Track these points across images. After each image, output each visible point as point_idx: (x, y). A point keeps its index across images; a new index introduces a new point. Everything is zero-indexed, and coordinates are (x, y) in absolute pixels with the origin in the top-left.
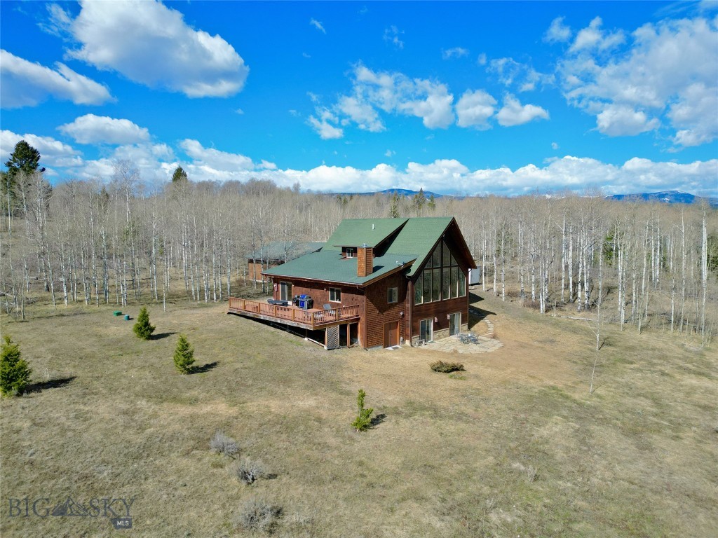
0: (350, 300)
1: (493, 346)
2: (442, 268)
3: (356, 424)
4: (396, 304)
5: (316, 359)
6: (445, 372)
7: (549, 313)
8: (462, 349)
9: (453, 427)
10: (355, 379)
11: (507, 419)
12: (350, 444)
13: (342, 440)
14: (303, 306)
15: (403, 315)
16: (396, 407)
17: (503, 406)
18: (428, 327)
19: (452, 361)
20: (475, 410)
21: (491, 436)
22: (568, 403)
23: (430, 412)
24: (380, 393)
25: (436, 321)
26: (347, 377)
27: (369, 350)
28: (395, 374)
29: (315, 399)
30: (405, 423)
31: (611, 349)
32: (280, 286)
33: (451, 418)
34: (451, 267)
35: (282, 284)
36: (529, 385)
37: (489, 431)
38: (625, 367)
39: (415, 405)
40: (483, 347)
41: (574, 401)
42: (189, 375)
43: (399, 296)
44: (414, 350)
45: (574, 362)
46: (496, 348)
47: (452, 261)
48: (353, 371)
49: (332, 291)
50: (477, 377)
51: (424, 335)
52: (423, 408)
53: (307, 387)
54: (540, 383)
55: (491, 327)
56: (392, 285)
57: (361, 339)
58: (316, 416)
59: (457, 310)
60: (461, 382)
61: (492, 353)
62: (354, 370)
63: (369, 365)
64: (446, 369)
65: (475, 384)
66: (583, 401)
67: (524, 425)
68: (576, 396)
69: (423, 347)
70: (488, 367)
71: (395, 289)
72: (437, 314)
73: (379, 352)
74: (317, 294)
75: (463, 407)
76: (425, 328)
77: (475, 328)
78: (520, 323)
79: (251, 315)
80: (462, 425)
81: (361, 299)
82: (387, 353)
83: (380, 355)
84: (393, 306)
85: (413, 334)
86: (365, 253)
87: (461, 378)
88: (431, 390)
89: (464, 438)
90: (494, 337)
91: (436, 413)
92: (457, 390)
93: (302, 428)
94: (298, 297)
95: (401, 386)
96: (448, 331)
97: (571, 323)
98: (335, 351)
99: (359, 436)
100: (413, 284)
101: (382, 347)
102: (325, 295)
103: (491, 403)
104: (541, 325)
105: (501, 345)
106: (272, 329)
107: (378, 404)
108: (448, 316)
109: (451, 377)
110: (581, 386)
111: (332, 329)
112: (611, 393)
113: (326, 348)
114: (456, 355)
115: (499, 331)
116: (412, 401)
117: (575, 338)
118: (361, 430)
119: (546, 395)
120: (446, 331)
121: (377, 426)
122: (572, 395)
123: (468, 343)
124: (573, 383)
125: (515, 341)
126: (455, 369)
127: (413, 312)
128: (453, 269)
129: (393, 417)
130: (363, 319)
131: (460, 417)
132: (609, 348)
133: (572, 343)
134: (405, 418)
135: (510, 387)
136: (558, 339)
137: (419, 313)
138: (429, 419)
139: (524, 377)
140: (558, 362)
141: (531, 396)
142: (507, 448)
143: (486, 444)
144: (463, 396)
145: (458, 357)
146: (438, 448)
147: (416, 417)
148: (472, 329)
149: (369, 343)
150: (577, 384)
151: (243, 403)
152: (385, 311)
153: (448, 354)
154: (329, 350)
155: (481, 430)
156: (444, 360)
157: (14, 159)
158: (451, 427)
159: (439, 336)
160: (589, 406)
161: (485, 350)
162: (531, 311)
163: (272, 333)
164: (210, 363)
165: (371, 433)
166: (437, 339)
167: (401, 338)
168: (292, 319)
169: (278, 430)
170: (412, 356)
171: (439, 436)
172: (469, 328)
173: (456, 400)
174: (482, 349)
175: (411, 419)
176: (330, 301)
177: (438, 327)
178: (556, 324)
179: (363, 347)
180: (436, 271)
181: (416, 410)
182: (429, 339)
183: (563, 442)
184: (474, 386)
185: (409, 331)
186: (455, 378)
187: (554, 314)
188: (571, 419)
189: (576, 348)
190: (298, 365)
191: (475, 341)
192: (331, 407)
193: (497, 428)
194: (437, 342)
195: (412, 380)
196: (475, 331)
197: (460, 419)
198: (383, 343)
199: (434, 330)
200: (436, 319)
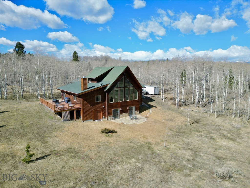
0: (79, 100)
2: (124, 87)
4: (100, 103)
7: (180, 108)
15: (104, 107)
16: (60, 151)
18: (117, 112)
23: (73, 154)
27: (84, 121)
30: (53, 160)
34: (129, 87)
43: (102, 99)
45: (172, 130)
47: (130, 85)
49: (75, 96)
51: (115, 115)
56: (98, 94)
59: (133, 105)
69: (113, 121)
71: (100, 96)
72: (122, 106)
73: (90, 122)
74: (71, 97)
77: (143, 113)
78: (164, 111)
84: (98, 103)
85: (108, 115)
86: (83, 80)
90: (147, 117)
96: (128, 114)
98: (67, 122)
100: (108, 94)
101: (92, 120)
104: (173, 112)
108: (128, 108)
111: (65, 112)
113: (62, 120)
116: (72, 147)
117: (183, 119)
127: (108, 106)
128: (131, 88)
130: (82, 108)
134: (57, 157)
136: (176, 119)
137: (111, 106)
138: (67, 158)
148: (141, 113)
152: (94, 105)
153: (119, 124)
157: (16, 48)
159: (123, 116)
164: (2, 125)
166: (122, 117)
167: (103, 117)
176: (74, 100)
177: (122, 112)
180: (121, 89)
182: (117, 117)
185: (106, 114)
191: (137, 119)
198: (93, 119)
199: (120, 114)
200: (121, 109)
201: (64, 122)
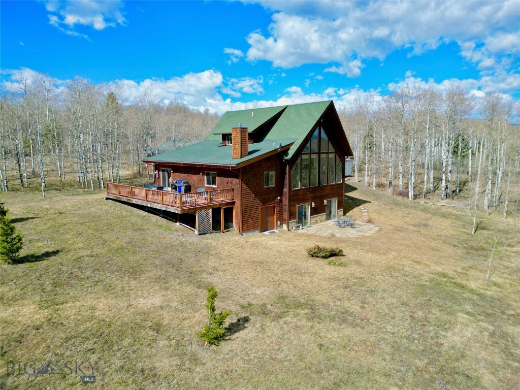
0: (225, 184)
1: (370, 231)
2: (319, 153)
3: (203, 335)
4: (273, 188)
5: (182, 245)
6: (323, 257)
7: (417, 200)
8: (339, 233)
9: (335, 334)
10: (220, 268)
11: (402, 319)
12: (190, 370)
13: (179, 362)
14: (180, 191)
15: (280, 200)
16: (264, 305)
17: (395, 301)
18: (305, 212)
19: (330, 246)
20: (362, 307)
21: (388, 349)
22: (467, 295)
23: (306, 311)
24: (247, 284)
25: (313, 206)
26: (212, 265)
27: (244, 234)
28: (268, 260)
29: (163, 296)
30: (273, 329)
31: (485, 232)
32: (161, 173)
33: (332, 319)
34: (328, 153)
35: (163, 171)
36: (417, 272)
37: (384, 339)
38: (507, 251)
39: (287, 301)
40: (360, 231)
41: (472, 291)
42: (14, 266)
43: (276, 180)
44: (290, 235)
45: (454, 246)
46: (373, 232)
47: (330, 148)
48: (220, 258)
49: (208, 175)
50: (358, 263)
51: (301, 219)
52: (299, 305)
53: (158, 279)
54: (427, 269)
55: (365, 212)
56: (269, 169)
57: (237, 223)
58: (155, 321)
59: (334, 196)
60: (341, 269)
61: (370, 237)
62: (223, 256)
63: (241, 251)
64: (324, 255)
65: (357, 271)
66: (482, 291)
67: (426, 328)
68: (472, 285)
69: (300, 231)
70: (367, 251)
71: (272, 173)
72: (314, 199)
73: (255, 237)
74: (194, 179)
75: (346, 303)
76: (302, 213)
77: (350, 213)
78: (392, 209)
79: (124, 199)
80: (348, 331)
81: (236, 182)
82: (263, 238)
83: (255, 240)
84: (269, 190)
85: (290, 219)
86: (239, 133)
87: (341, 265)
88: (307, 279)
89: (353, 353)
90: (370, 221)
91: (314, 311)
92: (338, 279)
93: (127, 342)
94: (176, 182)
95: (273, 275)
96: (325, 216)
97: (438, 209)
98: (207, 235)
99: (206, 354)
100: (290, 169)
101: (258, 232)
102: (201, 180)
103: (379, 295)
104: (412, 211)
105: (377, 229)
106: (144, 213)
107: (242, 301)
108: (325, 202)
109: (330, 263)
110: (472, 273)
111: (203, 213)
112: (507, 281)
113: (196, 232)
114: (333, 239)
115: (373, 216)
116: (285, 294)
117: (446, 223)
118: (211, 343)
119: (438, 284)
120: (323, 216)
121: (237, 335)
122: (468, 284)
123: (344, 227)
124: (463, 268)
125: (390, 225)
126: (333, 254)
127: (290, 197)
128: (330, 156)
129: (259, 319)
130: (238, 203)
131: (344, 317)
132: (483, 231)
133: (445, 227)
134: (273, 320)
135: (396, 274)
136: (430, 223)
137: (296, 198)
138: (304, 322)
139: (409, 262)
140: (439, 245)
141: (422, 286)
142: (414, 369)
143: (384, 363)
144: (346, 287)
145: (335, 241)
146: (318, 372)
147: (288, 319)
148: (347, 214)
149: (245, 228)
150: (467, 270)
151: (62, 303)
152: (261, 195)
153: (326, 238)
154: (200, 234)
155: (373, 339)
156: (322, 245)
158: (333, 334)
159: (316, 221)
160: (491, 297)
161: (363, 234)
162: (400, 198)
163: (143, 217)
164: (51, 250)
165: (225, 346)
166: (314, 223)
167: (279, 223)
168: (161, 202)
169: (90, 347)
170: (289, 240)
171: (317, 350)
172: (345, 213)
173: (337, 293)
174: (359, 233)
175: (282, 322)
176: (207, 185)
177: (315, 212)
178: (425, 210)
179: (238, 232)
180: (314, 156)
181: (288, 307)
182: (306, 223)
183: (483, 354)
184: (357, 275)
185: (286, 215)
186: (335, 264)
187: (422, 201)
188: (479, 317)
189: (451, 232)
190: (158, 251)
191: (352, 225)
192: (179, 307)
193: (393, 333)
194: (314, 226)
195: (286, 267)
196: (351, 216)
197: (344, 320)
198: (260, 228)
199: (311, 215)
200: (313, 204)
201: (203, 236)
